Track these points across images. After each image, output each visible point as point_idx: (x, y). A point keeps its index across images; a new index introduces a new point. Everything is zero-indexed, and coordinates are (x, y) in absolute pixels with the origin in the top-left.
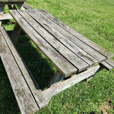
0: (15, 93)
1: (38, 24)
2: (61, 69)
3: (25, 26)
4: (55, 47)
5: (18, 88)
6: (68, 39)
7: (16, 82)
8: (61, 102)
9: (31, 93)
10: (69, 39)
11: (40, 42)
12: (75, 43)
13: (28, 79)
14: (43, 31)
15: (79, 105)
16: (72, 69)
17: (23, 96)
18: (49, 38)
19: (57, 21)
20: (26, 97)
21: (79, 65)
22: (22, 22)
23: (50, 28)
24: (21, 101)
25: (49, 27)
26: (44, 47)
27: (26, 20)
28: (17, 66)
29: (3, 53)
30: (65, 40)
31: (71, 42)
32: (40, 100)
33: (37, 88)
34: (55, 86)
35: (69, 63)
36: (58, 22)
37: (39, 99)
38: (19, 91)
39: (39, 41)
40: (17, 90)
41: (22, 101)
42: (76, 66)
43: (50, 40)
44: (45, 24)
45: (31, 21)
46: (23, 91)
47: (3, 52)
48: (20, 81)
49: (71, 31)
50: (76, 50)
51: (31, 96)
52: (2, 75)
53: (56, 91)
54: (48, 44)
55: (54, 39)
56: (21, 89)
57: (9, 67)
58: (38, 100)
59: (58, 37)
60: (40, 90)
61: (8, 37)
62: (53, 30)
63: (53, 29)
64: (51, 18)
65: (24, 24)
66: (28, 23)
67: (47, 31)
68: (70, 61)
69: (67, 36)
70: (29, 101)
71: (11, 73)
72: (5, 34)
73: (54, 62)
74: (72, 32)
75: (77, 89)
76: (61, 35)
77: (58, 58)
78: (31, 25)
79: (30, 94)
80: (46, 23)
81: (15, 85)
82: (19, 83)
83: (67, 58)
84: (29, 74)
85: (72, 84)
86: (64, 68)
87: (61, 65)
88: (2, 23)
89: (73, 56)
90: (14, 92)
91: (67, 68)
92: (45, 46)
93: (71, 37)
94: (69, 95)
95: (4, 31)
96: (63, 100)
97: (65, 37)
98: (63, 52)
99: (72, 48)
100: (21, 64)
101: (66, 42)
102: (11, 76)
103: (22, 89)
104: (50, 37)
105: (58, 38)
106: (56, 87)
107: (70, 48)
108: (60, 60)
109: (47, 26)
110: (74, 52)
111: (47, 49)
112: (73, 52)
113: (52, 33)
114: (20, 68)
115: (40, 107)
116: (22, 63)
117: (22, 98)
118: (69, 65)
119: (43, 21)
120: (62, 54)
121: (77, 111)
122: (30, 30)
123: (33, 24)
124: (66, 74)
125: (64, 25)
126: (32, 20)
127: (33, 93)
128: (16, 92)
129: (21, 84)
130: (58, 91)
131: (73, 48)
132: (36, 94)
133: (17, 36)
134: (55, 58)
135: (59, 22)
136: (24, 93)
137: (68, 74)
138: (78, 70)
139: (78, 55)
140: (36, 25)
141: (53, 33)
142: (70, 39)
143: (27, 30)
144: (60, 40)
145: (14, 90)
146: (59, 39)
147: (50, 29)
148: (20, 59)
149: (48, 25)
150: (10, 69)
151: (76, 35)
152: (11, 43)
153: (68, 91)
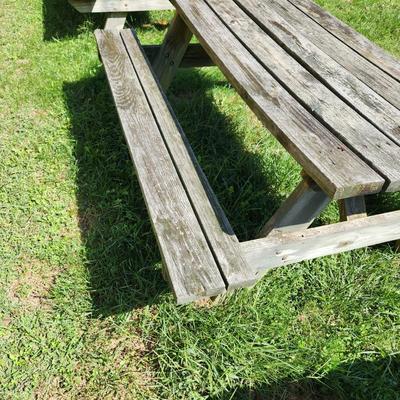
0: (158, 229)
1: (251, 21)
2: (323, 171)
3: (207, 24)
4: (307, 101)
5: (166, 217)
6: (357, 81)
7: (163, 201)
8: (293, 298)
9: (204, 239)
10: (362, 78)
11: (253, 79)
12: (387, 94)
13: (200, 198)
14: (267, 45)
15: (357, 322)
16: (364, 177)
17: (180, 240)
18: (287, 71)
19: (322, 15)
20: (190, 247)
21: (392, 167)
22: (196, 12)
23: (294, 37)
24: (174, 254)
25: (289, 33)
26: (266, 95)
27: (212, 5)
28: (168, 155)
29: (128, 111)
30: (348, 83)
31: (368, 91)
32: (232, 264)
33: (225, 230)
34: (282, 237)
35: (356, 157)
36: (328, 20)
37: (228, 260)
38: (169, 226)
39: (250, 75)
40: (164, 222)
41: (178, 254)
42: (382, 169)
43: (290, 77)
44: (275, 24)
45: (228, 9)
46: (182, 230)
47: (128, 108)
48: (175, 200)
49: (375, 55)
50: (388, 117)
51: (203, 247)
52: (118, 182)
53: (284, 253)
54: (280, 89)
55: (306, 76)
56: (175, 222)
57: (144, 153)
58: (227, 263)
59: (323, 70)
60: (235, 237)
61: (145, 64)
62: (304, 45)
63: (304, 42)
64: (300, 3)
65: (204, 20)
66: (216, 18)
67: (283, 46)
68: (359, 150)
69: (356, 71)
70: (196, 259)
71: (149, 171)
72: (135, 54)
73: (298, 146)
74: (376, 57)
75: (358, 270)
76: (333, 65)
77: (313, 135)
78: (228, 23)
79: (200, 242)
80: (279, 19)
81: (159, 207)
82: (170, 205)
83: (350, 141)
84: (203, 184)
85: (346, 244)
86: (332, 169)
87: (322, 159)
88: (125, 24)
89: (371, 138)
90: (156, 226)
91: (347, 170)
92: (271, 94)
93: (371, 73)
94: (325, 285)
95: (136, 44)
96: (299, 294)
97: (347, 73)
98: (333, 119)
99: (372, 111)
100: (180, 149)
101: (348, 90)
102: (150, 179)
103: (180, 222)
104: (290, 68)
105: (319, 72)
106: (288, 242)
107: (364, 109)
108: (321, 143)
109: (284, 30)
110: (377, 124)
111: (277, 104)
112: (373, 124)
113: (298, 54)
114: (176, 161)
115: (230, 283)
116: (182, 147)
117: (176, 247)
118: (353, 163)
119: (268, 11)
120: (332, 125)
121: (346, 339)
122: (221, 41)
123: (232, 22)
124: (338, 186)
125: (348, 32)
126: (231, 9)
127: (210, 239)
128: (162, 227)
129: (177, 209)
130: (292, 256)
131: (377, 111)
132: (219, 244)
133: (171, 68)
134: (304, 135)
135: (331, 21)
136: (185, 234)
137: (346, 189)
138: (387, 182)
139: (393, 137)
140: (242, 24)
141: (304, 54)
142: (369, 80)
143: (213, 39)
144: (329, 80)
145: (154, 221)
146: (323, 76)
147: (294, 41)
148: (177, 135)
149: (286, 27)
150: (146, 159)
151: (392, 69)
152: (155, 84)
153: (323, 273)
